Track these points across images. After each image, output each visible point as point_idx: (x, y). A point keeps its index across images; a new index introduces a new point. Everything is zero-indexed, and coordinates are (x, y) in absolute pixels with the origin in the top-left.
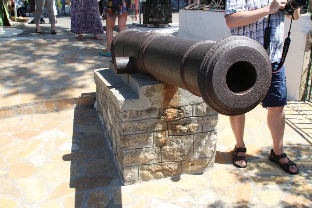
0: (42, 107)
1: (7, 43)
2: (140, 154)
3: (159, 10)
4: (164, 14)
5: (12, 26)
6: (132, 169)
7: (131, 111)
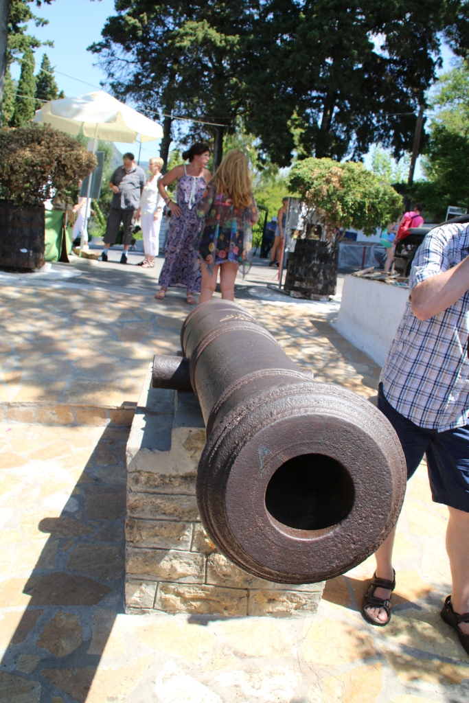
0: (49, 414)
1: (42, 290)
2: (161, 561)
3: (315, 269)
4: (322, 278)
5: (71, 263)
6: (144, 585)
7: (150, 472)
